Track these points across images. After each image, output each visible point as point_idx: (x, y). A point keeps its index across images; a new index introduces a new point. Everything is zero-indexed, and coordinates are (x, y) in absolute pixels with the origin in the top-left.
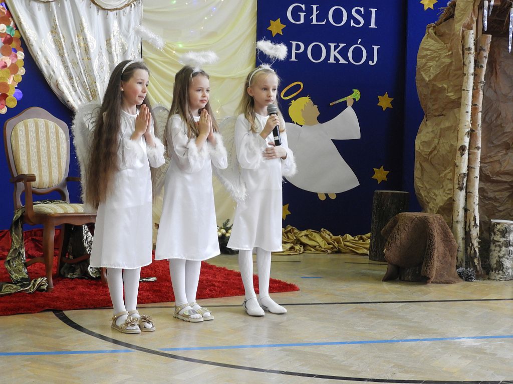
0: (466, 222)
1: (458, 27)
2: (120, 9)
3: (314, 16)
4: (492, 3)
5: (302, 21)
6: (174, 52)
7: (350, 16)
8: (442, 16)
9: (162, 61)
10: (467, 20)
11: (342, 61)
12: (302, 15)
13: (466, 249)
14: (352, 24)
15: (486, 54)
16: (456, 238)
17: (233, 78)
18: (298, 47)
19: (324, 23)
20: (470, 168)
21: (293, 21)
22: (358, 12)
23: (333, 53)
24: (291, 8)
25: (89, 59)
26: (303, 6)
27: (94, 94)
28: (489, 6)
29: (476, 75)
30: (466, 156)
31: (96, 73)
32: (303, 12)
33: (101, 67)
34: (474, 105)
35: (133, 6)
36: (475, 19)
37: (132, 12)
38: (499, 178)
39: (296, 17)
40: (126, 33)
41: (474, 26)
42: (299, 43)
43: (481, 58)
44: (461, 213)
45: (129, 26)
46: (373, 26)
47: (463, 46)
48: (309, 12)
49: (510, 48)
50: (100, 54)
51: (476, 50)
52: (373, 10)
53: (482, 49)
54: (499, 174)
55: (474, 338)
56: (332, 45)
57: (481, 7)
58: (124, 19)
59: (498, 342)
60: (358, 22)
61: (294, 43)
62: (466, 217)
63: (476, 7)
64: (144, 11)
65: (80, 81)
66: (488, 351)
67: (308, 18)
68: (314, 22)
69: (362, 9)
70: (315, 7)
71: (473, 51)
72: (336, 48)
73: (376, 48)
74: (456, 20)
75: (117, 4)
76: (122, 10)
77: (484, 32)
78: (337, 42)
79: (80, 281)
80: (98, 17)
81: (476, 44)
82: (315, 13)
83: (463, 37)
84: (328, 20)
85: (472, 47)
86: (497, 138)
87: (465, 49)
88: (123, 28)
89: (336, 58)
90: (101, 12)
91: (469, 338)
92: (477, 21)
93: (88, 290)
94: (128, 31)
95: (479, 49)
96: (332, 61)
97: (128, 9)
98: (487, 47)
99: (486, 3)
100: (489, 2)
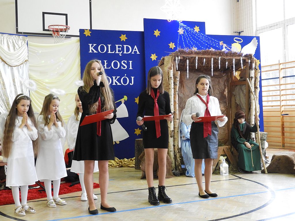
0: (174, 151)
1: (166, 69)
2: (18, 66)
3: (105, 65)
4: (179, 58)
6: (44, 84)
7: (121, 65)
8: (160, 64)
9: (39, 88)
10: (169, 65)
11: (119, 84)
13: (175, 163)
14: (122, 68)
15: (178, 79)
16: (171, 158)
17: (71, 94)
19: (110, 68)
20: (174, 128)
22: (124, 63)
23: (115, 81)
25: (5, 89)
27: (8, 105)
28: (178, 59)
29: (174, 88)
30: (172, 123)
31: (8, 95)
33: (11, 92)
34: (175, 101)
35: (24, 64)
36: (173, 65)
37: (24, 67)
40: (22, 76)
41: (172, 68)
43: (176, 81)
44: (172, 147)
45: (23, 73)
46: (131, 68)
47: (168, 76)
48: (103, 63)
49: (188, 76)
50: (10, 86)
51: (174, 78)
52: (131, 62)
53: (176, 77)
55: (179, 203)
56: (114, 77)
57: (175, 60)
58: (20, 70)
59: (189, 204)
60: (124, 67)
62: (174, 149)
63: (173, 60)
64: (30, 66)
65: (2, 99)
66: (185, 209)
69: (126, 61)
70: (105, 61)
71: (173, 78)
72: (115, 78)
73: (133, 78)
74: (165, 66)
75: (17, 64)
76: (19, 66)
77: (177, 70)
78: (116, 76)
79: (4, 191)
80: (8, 69)
81: (174, 75)
82: (106, 64)
83: (168, 73)
84: (111, 67)
85: (172, 77)
87: (169, 78)
88: (20, 74)
89: (116, 83)
90: (10, 67)
91: (177, 204)
92: (174, 66)
93: (8, 195)
94: (23, 75)
95: (175, 78)
96: (114, 84)
97: (22, 65)
98: (178, 77)
99: (177, 58)
100: (178, 58)
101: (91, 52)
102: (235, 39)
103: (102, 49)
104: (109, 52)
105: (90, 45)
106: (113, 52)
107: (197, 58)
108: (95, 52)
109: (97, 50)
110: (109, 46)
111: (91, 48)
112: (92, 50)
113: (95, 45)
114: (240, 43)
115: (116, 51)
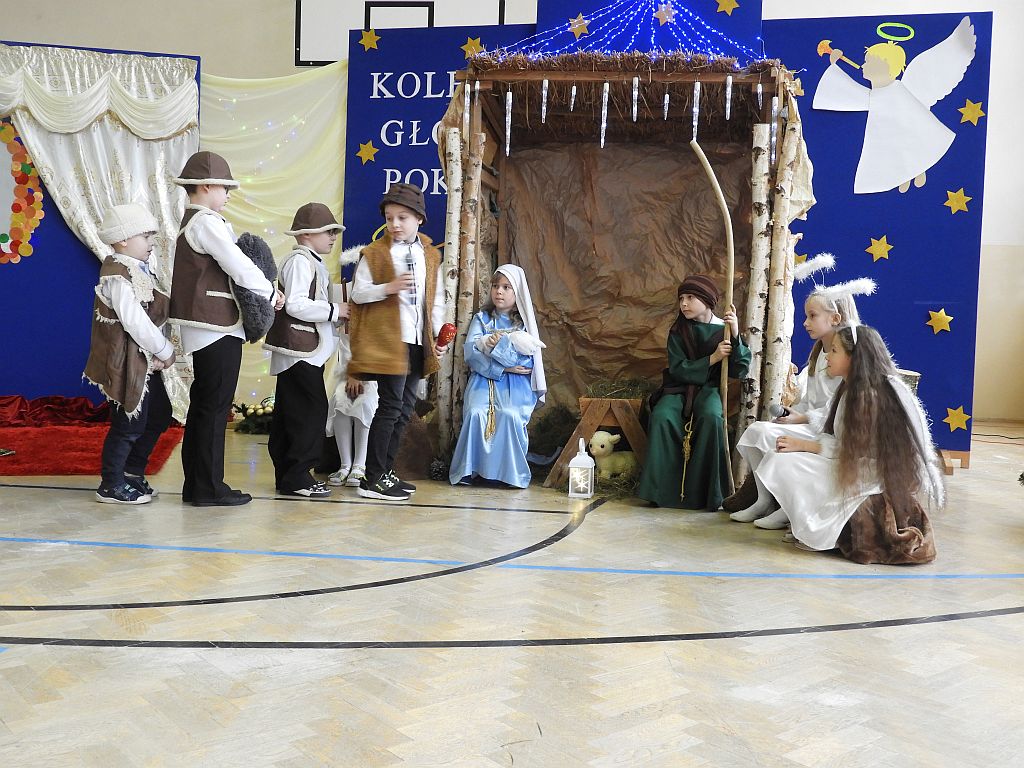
2: (168, 139)
3: (414, 135)
4: (478, 86)
5: (399, 142)
12: (399, 134)
18: (393, 176)
19: (426, 143)
21: (388, 144)
23: (437, 181)
24: (385, 126)
26: (401, 124)
29: (464, 190)
32: (401, 130)
35: (186, 133)
37: (185, 142)
38: (603, 343)
39: (392, 137)
42: (395, 171)
44: (445, 384)
48: (408, 130)
49: (508, 149)
51: (463, 156)
54: (600, 336)
56: (436, 172)
58: (172, 149)
61: (389, 171)
62: (452, 391)
67: (406, 139)
68: (414, 143)
70: (415, 123)
72: (440, 174)
75: (165, 133)
76: (172, 140)
80: (138, 150)
82: (415, 131)
84: (431, 139)
86: (589, 285)
89: (439, 188)
96: (436, 192)
97: (179, 138)
99: (468, 87)
100: (473, 85)
101: (375, 95)
102: (884, 30)
103: (409, 85)
104: (429, 95)
105: (376, 75)
106: (441, 95)
107: (546, 83)
108: (388, 95)
109: (393, 90)
110: (430, 75)
111: (377, 85)
112: (380, 91)
113: (388, 75)
114: (900, 44)
115: (447, 93)
